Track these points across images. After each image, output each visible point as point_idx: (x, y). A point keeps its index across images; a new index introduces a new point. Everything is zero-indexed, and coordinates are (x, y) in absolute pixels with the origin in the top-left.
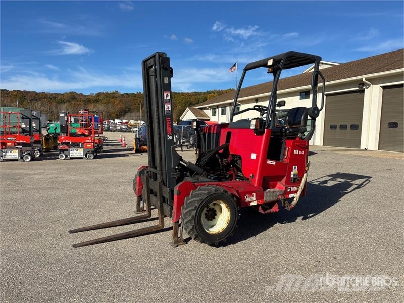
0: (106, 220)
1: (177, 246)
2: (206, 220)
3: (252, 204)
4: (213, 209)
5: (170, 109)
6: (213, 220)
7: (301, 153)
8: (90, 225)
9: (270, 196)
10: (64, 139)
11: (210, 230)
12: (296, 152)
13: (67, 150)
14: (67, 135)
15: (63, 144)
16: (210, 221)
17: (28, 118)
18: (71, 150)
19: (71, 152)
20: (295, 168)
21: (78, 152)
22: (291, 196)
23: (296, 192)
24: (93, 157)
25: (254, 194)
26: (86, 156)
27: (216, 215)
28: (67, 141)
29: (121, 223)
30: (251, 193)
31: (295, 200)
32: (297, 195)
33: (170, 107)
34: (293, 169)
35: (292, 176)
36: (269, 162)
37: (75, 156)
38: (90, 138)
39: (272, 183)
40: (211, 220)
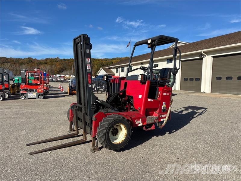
0: (50, 137)
1: (95, 152)
2: (112, 135)
3: (139, 125)
4: (116, 128)
5: (90, 68)
6: (117, 135)
7: (167, 94)
8: (40, 140)
9: (150, 120)
10: (24, 87)
11: (115, 141)
12: (165, 94)
13: (26, 94)
14: (26, 84)
15: (23, 90)
16: (114, 136)
17: (1, 73)
18: (28, 93)
19: (28, 95)
20: (164, 103)
21: (33, 95)
22: (162, 120)
23: (165, 118)
25: (141, 119)
26: (38, 97)
27: (118, 132)
28: (26, 88)
29: (60, 139)
30: (139, 119)
31: (164, 122)
32: (166, 120)
33: (90, 67)
34: (163, 104)
35: (162, 108)
36: (149, 100)
37: (31, 97)
39: (151, 112)
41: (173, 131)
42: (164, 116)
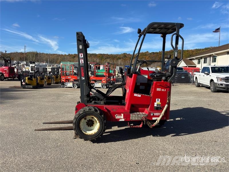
2: (87, 126)
3: (120, 120)
5: (83, 63)
6: (92, 127)
7: (163, 90)
9: (135, 117)
10: (93, 78)
11: (87, 132)
12: (158, 89)
13: (94, 83)
14: (94, 76)
15: (92, 80)
16: (89, 127)
17: (77, 67)
18: (95, 83)
19: (95, 85)
20: (158, 100)
21: (99, 85)
22: (154, 119)
23: (158, 116)
24: (106, 87)
25: (122, 115)
26: (102, 87)
27: (93, 124)
28: (94, 79)
30: (120, 114)
31: (157, 121)
32: (159, 119)
34: (157, 100)
35: (155, 105)
36: (135, 95)
37: (98, 87)
38: (104, 78)
39: (140, 108)
40: (91, 126)
41: (182, 134)
42: (156, 114)
